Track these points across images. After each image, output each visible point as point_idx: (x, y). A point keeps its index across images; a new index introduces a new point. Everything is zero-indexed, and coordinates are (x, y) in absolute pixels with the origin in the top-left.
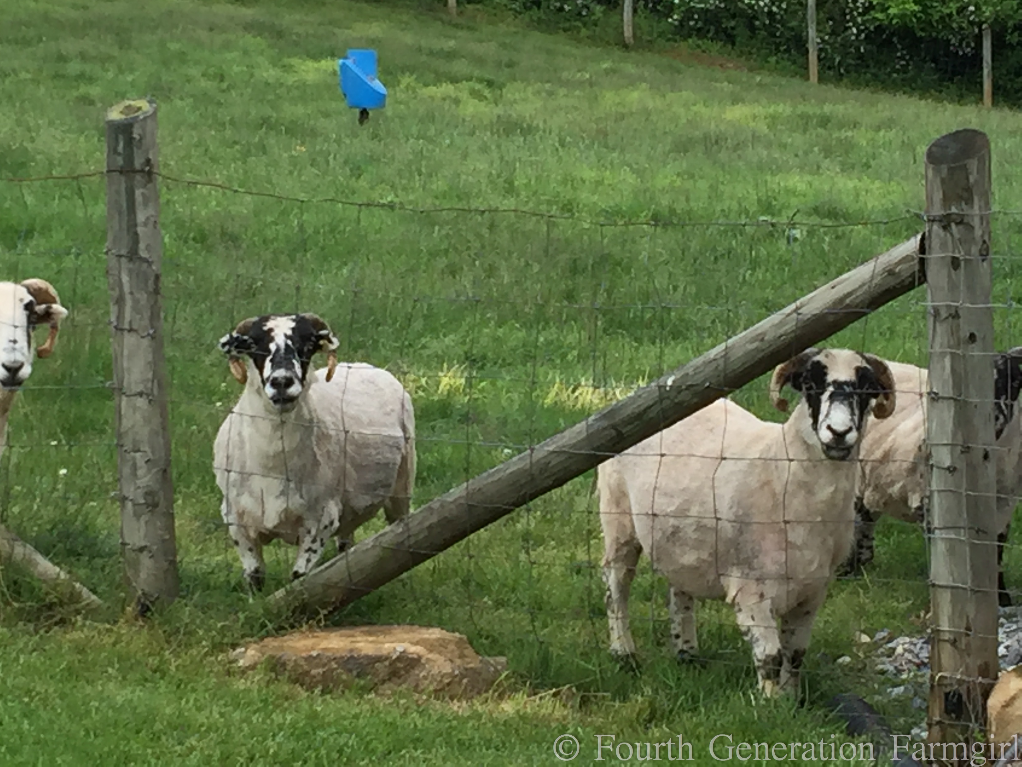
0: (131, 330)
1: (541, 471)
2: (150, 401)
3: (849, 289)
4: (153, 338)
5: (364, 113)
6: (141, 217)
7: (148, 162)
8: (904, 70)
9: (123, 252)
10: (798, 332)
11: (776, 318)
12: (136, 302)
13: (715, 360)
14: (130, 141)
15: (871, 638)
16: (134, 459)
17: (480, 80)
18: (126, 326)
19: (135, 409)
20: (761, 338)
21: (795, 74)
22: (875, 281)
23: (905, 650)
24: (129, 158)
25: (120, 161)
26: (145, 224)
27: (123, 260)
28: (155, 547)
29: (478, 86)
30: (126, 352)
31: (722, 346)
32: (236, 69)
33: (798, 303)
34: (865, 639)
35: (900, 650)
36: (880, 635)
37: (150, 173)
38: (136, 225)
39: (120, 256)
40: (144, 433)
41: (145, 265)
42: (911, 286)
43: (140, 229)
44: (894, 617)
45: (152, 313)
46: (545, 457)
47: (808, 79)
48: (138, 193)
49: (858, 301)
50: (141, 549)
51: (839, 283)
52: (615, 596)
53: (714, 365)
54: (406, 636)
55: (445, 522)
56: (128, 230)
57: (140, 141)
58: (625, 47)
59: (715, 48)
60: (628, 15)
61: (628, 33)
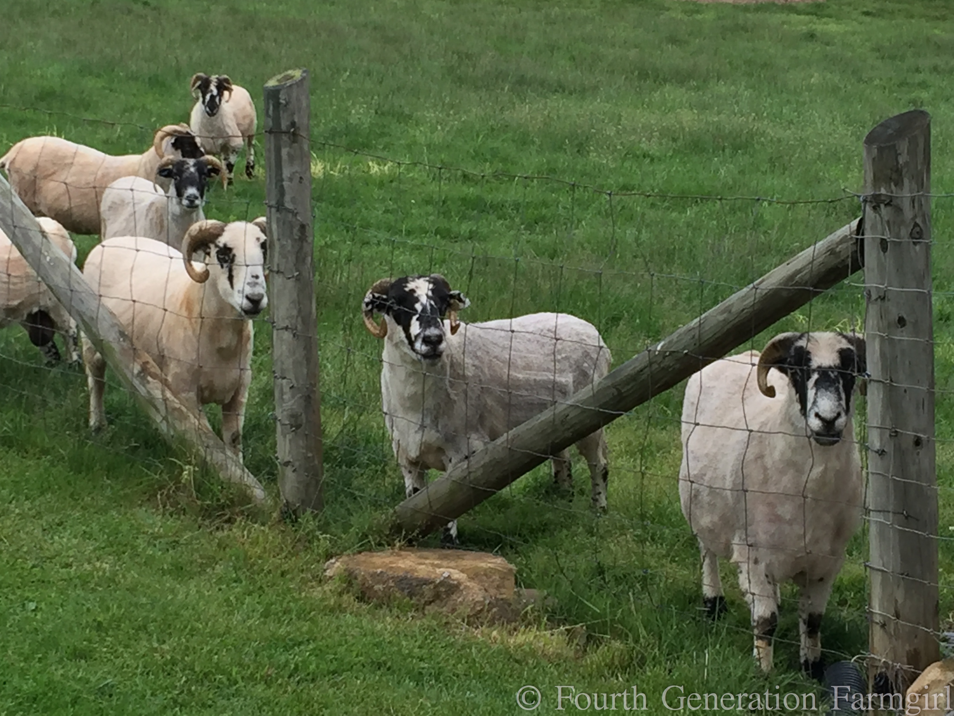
0: (278, 272)
2: (294, 335)
3: (799, 267)
4: (298, 279)
6: (286, 173)
7: (293, 124)
9: (273, 203)
11: (744, 291)
12: (282, 246)
13: (693, 328)
14: (277, 105)
16: (282, 384)
18: (275, 269)
19: (282, 340)
20: (728, 310)
22: (820, 259)
24: (277, 120)
26: (291, 179)
27: (273, 210)
28: (297, 464)
37: (295, 134)
38: (282, 180)
39: (270, 207)
40: (289, 363)
41: (290, 215)
43: (286, 184)
45: (297, 258)
46: (565, 409)
48: (284, 152)
49: (806, 278)
50: (287, 464)
51: (792, 262)
53: (692, 334)
54: (453, 564)
55: (495, 464)
56: (276, 184)
57: (285, 106)
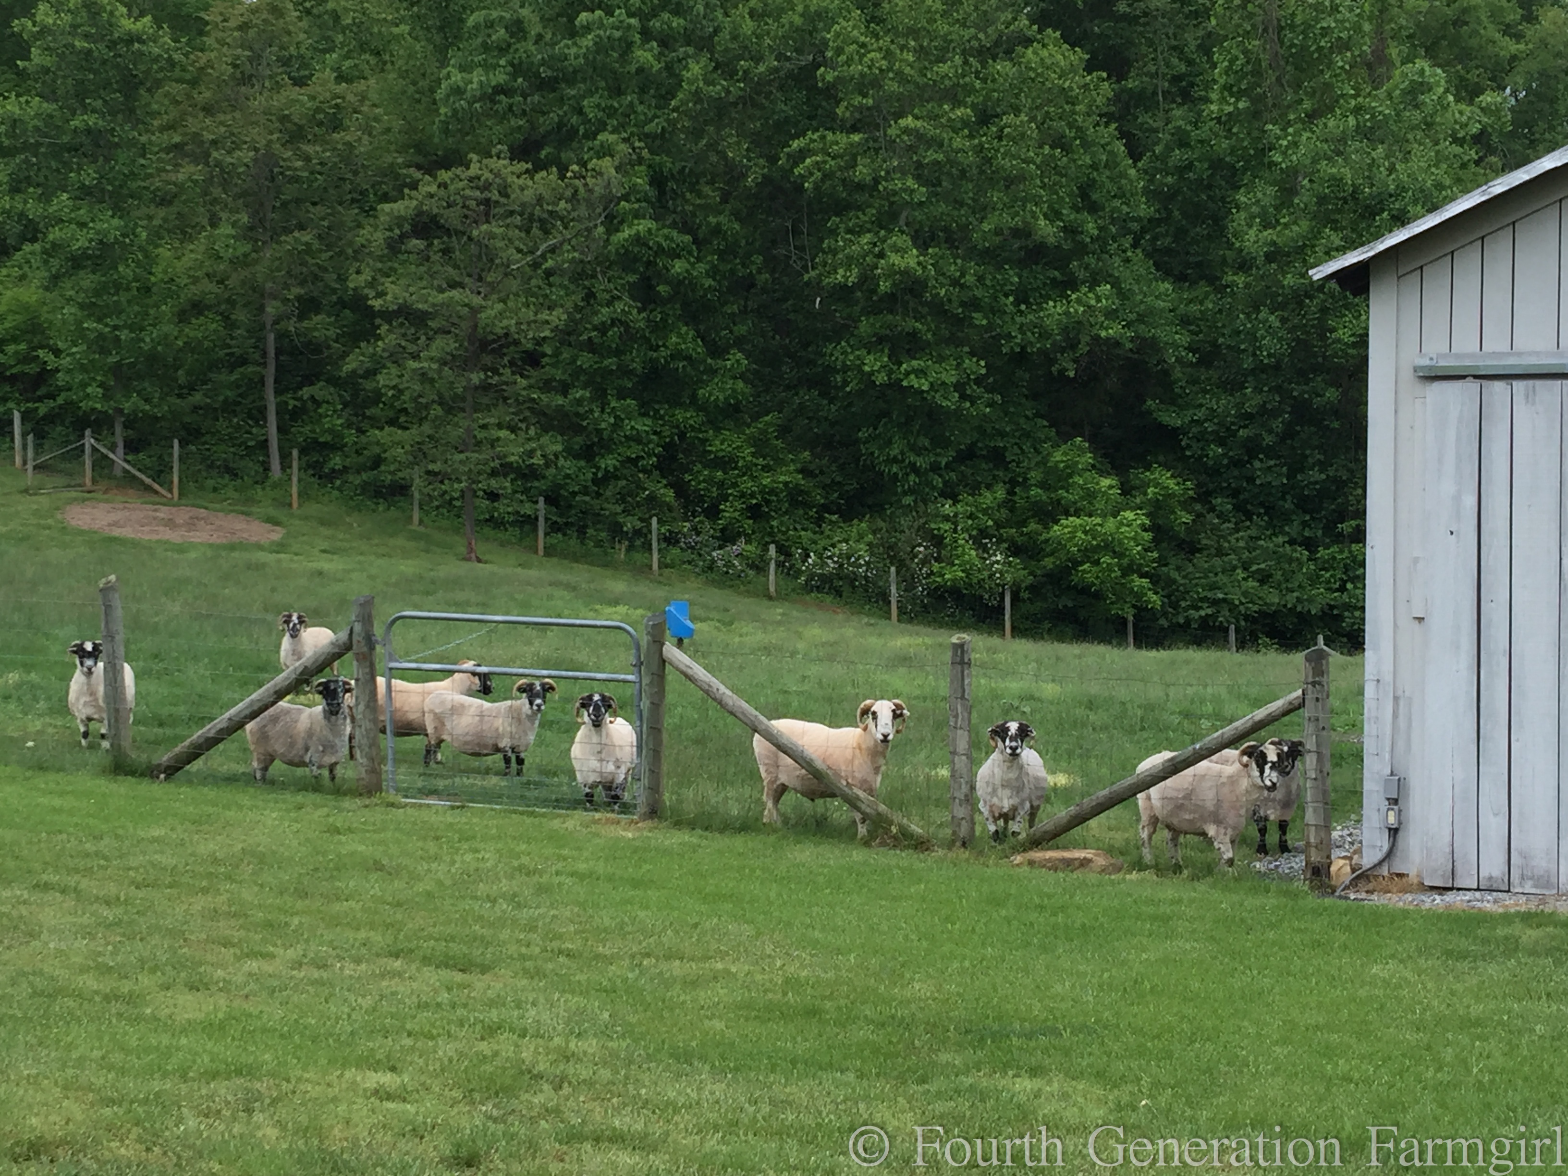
2: (967, 758)
3: (1273, 710)
4: (969, 731)
6: (966, 682)
7: (969, 659)
8: (953, 615)
11: (1243, 721)
12: (963, 716)
19: (961, 761)
21: (881, 617)
22: (1284, 707)
24: (962, 658)
25: (958, 659)
26: (968, 685)
28: (968, 818)
33: (1254, 714)
38: (964, 685)
42: (1299, 708)
45: (968, 721)
47: (890, 618)
48: (965, 673)
49: (1277, 714)
51: (1269, 707)
54: (1081, 852)
56: (961, 687)
58: (770, 598)
59: (829, 599)
60: (772, 577)
61: (772, 589)
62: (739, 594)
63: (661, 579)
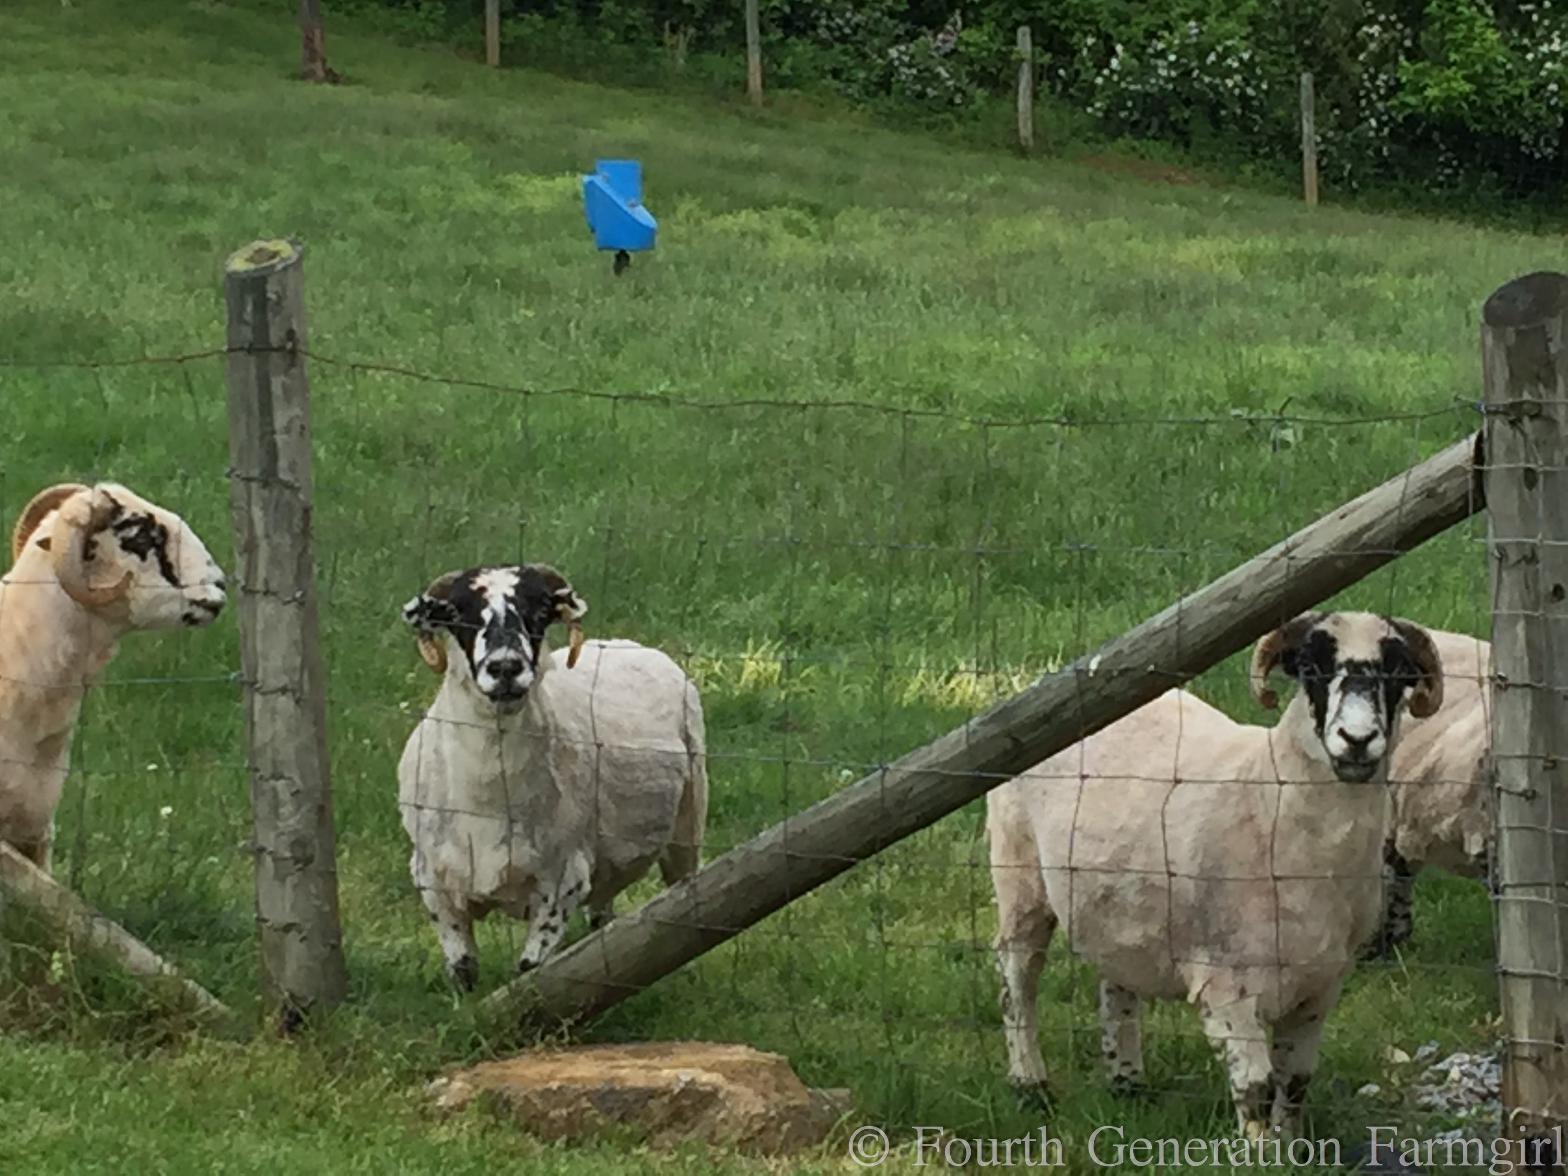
0: (266, 593)
1: (900, 804)
2: (297, 702)
3: (1367, 520)
4: (301, 604)
5: (622, 258)
6: (280, 420)
7: (291, 335)
8: (1451, 181)
9: (255, 473)
10: (1292, 586)
11: (1255, 564)
12: (274, 548)
13: (1162, 629)
14: (262, 305)
15: (1411, 1055)
16: (274, 790)
17: (800, 206)
18: (260, 586)
19: (274, 712)
20: (1232, 595)
21: (1280, 192)
22: (1408, 507)
23: (1464, 1074)
24: (261, 328)
25: (247, 333)
26: (287, 430)
27: (254, 486)
28: (308, 926)
29: (796, 215)
30: (260, 626)
31: (1173, 609)
32: (426, 191)
33: (1290, 540)
34: (1401, 1056)
35: (1455, 1073)
36: (1424, 1051)
37: (293, 352)
38: (273, 432)
39: (249, 480)
40: (288, 751)
41: (287, 493)
42: (1462, 514)
43: (280, 438)
44: (1446, 1024)
45: (299, 566)
46: (903, 780)
47: (1302, 197)
48: (277, 384)
49: (1381, 536)
50: (288, 928)
51: (1353, 510)
52: (1015, 993)
53: (1162, 637)
54: (693, 1059)
55: (751, 883)
56: (262, 438)
57: (278, 303)
58: (1021, 152)
59: (1159, 150)
60: (1024, 101)
61: (1025, 130)
62: (951, 143)
63: (767, 113)
